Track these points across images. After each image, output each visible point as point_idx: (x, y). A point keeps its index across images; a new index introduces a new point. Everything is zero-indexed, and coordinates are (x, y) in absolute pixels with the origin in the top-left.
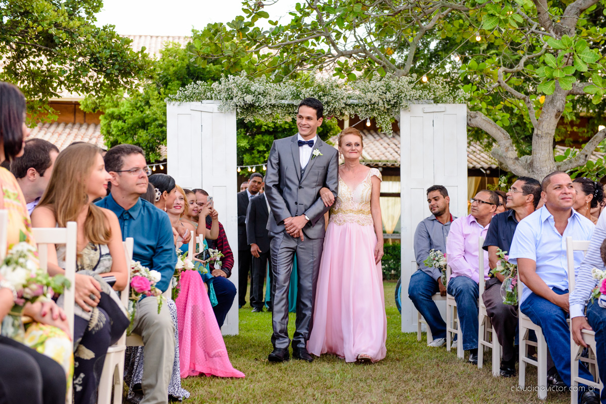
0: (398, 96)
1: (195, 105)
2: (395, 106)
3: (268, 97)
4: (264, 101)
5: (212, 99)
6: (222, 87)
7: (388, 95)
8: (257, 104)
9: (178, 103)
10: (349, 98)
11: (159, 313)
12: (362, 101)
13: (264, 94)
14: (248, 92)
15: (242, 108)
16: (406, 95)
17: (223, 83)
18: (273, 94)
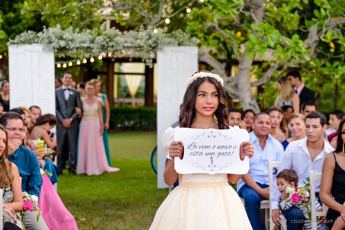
0: (155, 42)
1: (27, 47)
2: (154, 48)
3: (75, 42)
4: (72, 45)
5: (38, 43)
6: (45, 35)
7: (150, 42)
8: (67, 47)
9: (16, 46)
10: (126, 42)
11: (37, 221)
12: (133, 45)
13: (72, 41)
14: (61, 38)
15: (58, 49)
16: (161, 42)
17: (45, 33)
18: (78, 41)
